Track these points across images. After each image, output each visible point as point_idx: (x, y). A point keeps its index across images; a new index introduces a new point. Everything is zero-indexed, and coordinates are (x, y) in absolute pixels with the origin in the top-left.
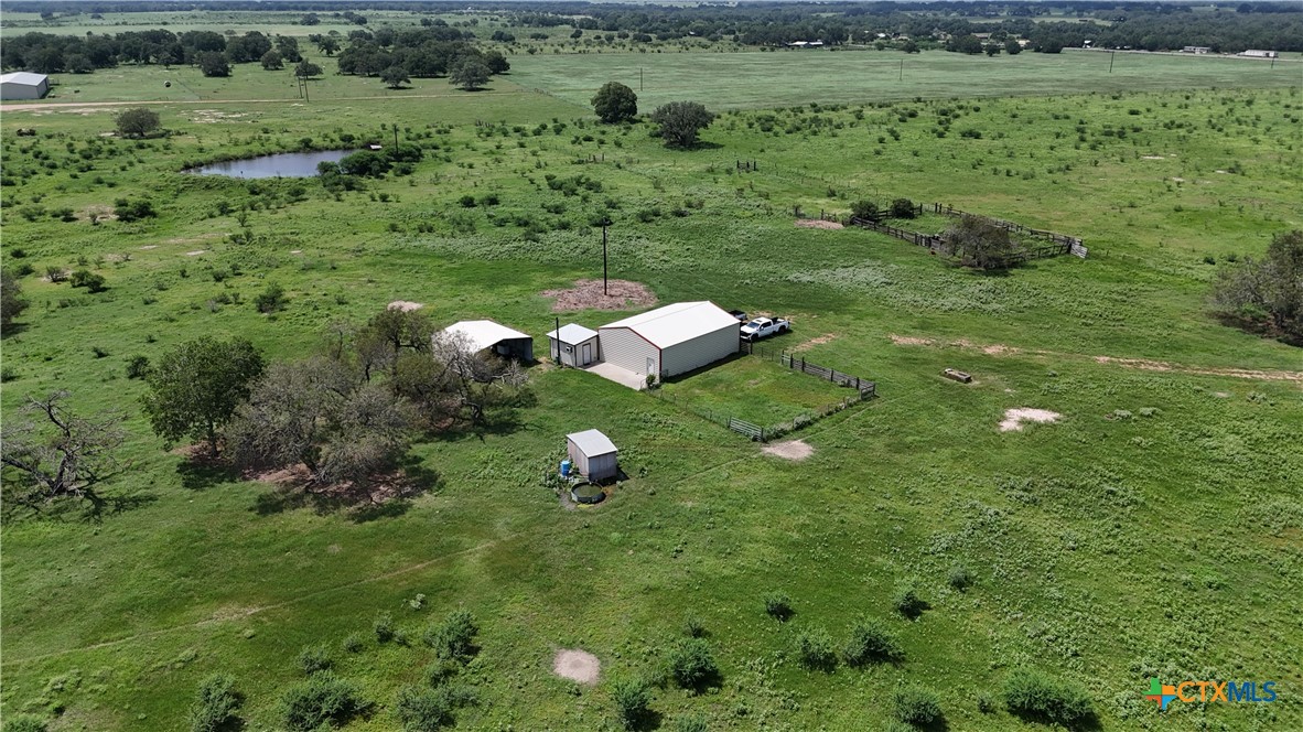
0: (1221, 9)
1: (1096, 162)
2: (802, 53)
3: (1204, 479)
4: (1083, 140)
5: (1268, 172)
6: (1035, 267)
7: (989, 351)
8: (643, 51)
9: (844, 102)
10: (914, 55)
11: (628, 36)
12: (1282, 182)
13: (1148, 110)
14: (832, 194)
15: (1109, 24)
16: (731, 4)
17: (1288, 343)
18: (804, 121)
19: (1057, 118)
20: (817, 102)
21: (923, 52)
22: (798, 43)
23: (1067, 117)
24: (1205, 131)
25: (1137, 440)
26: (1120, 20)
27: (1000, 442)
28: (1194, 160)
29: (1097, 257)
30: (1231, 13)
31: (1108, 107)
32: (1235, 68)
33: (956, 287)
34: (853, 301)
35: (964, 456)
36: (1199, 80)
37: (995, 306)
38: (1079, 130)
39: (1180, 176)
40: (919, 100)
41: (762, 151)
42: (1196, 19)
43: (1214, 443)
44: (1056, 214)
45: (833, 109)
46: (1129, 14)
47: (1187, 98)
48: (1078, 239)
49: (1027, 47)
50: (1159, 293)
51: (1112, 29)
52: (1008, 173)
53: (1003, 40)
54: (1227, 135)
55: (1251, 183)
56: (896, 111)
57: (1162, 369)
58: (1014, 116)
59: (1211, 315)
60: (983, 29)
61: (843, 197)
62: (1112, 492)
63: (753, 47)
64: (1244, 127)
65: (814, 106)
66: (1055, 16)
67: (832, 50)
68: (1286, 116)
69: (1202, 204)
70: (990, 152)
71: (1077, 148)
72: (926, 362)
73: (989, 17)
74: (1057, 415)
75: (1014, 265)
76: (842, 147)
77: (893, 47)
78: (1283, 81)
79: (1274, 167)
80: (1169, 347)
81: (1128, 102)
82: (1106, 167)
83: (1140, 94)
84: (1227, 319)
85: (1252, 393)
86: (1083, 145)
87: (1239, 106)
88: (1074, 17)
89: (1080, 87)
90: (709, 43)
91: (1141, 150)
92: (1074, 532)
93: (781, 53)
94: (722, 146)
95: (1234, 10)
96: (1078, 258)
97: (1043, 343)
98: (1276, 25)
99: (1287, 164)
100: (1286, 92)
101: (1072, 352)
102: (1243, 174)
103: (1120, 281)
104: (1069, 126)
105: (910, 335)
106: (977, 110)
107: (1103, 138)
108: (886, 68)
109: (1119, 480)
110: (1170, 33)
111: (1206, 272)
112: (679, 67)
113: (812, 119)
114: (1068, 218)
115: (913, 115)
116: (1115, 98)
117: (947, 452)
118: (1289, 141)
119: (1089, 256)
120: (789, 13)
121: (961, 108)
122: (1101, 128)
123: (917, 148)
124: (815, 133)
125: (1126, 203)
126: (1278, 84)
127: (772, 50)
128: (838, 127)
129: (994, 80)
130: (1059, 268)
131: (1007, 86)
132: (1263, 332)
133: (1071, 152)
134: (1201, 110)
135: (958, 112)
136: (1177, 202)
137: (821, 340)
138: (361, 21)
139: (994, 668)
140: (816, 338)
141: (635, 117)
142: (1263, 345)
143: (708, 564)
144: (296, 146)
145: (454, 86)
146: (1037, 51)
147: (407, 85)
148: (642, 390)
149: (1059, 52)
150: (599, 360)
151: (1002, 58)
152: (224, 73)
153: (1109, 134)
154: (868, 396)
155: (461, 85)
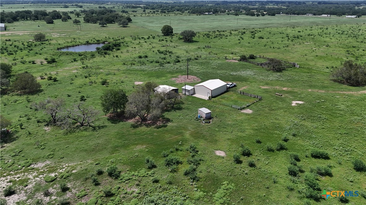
0: (314, 3)
1: (294, 45)
2: (208, 16)
3: (339, 114)
4: (289, 39)
5: (336, 47)
6: (288, 70)
7: (284, 89)
8: (165, 16)
9: (225, 30)
10: (237, 16)
11: (159, 11)
12: (339, 49)
13: (303, 31)
14: (232, 54)
15: (285, 8)
16: (182, 2)
17: (349, 85)
18: (217, 35)
19: (281, 33)
20: (218, 29)
21: (240, 15)
22: (206, 13)
23: (283, 33)
24: (318, 36)
25: (323, 106)
26: (288, 6)
27: (293, 108)
28: (317, 44)
29: (301, 67)
30: (316, 4)
31: (292, 30)
32: (320, 20)
33: (271, 75)
34: (248, 79)
35: (286, 111)
36: (313, 23)
37: (281, 79)
38: (287, 36)
39: (315, 48)
40: (244, 29)
41: (210, 43)
42: (307, 6)
43: (339, 107)
44: (288, 57)
45: (223, 32)
46: (290, 5)
47: (311, 28)
48: (296, 63)
49: (266, 14)
50: (318, 75)
51: (286, 9)
52: (274, 48)
53: (260, 12)
54: (323, 37)
55: (332, 49)
56: (239, 32)
57: (323, 92)
58: (270, 33)
59: (331, 80)
60: (253, 9)
61: (235, 54)
62: (320, 117)
63: (194, 14)
64: (327, 35)
65: (218, 31)
66: (270, 6)
67: (216, 15)
68: (337, 32)
69: (322, 54)
70: (267, 42)
71: (288, 41)
72: (270, 92)
73: (253, 5)
74: (303, 102)
75: (283, 70)
76: (230, 41)
77: (231, 14)
78: (333, 23)
79: (337, 45)
80: (323, 87)
81: (298, 29)
82: (296, 46)
83: (299, 27)
84: (335, 81)
85: (344, 96)
87: (325, 30)
89: (283, 25)
90: (182, 13)
91: (304, 41)
92: (315, 125)
93: (202, 16)
94: (199, 42)
95: (317, 3)
96: (297, 68)
97: (295, 87)
98: (328, 7)
99: (340, 44)
100: (335, 26)
101: (302, 89)
102: (330, 47)
103: (308, 73)
104: (284, 36)
105: (265, 86)
106: (260, 31)
107: (294, 38)
108: (232, 20)
109: (321, 115)
110: (302, 10)
111: (327, 70)
112: (177, 20)
113: (219, 34)
114: (291, 58)
115: (244, 33)
116: (293, 28)
117: (282, 110)
118: (339, 39)
119: (299, 67)
120: (200, 4)
121: (256, 31)
122: (292, 36)
123: (249, 41)
124: (221, 38)
125: (304, 55)
126: (332, 24)
127: (200, 15)
128: (227, 36)
129: (261, 23)
130: (293, 70)
131: (265, 25)
132: (343, 83)
133: (287, 42)
134: (315, 31)
135: (255, 32)
136: (316, 54)
137: (245, 88)
138: (81, 7)
139: (306, 150)
140: (243, 87)
141: (173, 34)
142: (344, 86)
143: (239, 134)
144: (85, 43)
145: (119, 26)
146: (269, 15)
147: (106, 26)
148: (208, 100)
149: (274, 15)
150: (194, 93)
151: (261, 17)
152: (52, 23)
153: (295, 37)
154: (260, 99)
155: (121, 26)
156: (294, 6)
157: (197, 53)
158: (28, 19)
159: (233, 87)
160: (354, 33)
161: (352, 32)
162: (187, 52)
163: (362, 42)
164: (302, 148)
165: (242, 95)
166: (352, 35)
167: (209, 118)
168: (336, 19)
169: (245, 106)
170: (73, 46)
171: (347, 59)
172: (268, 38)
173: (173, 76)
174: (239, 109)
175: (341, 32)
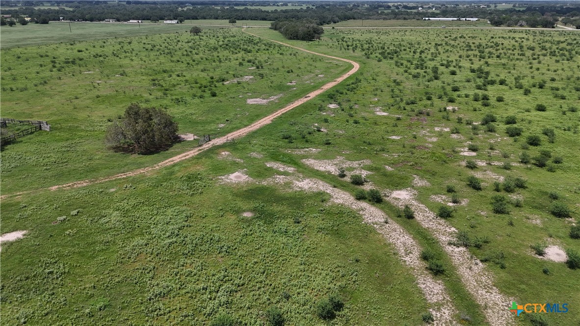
1: (60, 78)
4: (54, 67)
5: (136, 73)
13: (87, 50)
24: (112, 57)
28: (106, 72)
30: (123, 4)
31: (68, 49)
32: (125, 28)
38: (53, 62)
39: (100, 80)
42: (109, 7)
46: (81, 5)
47: (104, 44)
49: (31, 21)
51: (73, 12)
53: (17, 18)
54: (120, 58)
55: (130, 79)
60: (8, 13)
64: (127, 54)
68: (144, 48)
69: (109, 93)
71: (51, 71)
73: (12, 6)
78: (144, 33)
79: (139, 71)
81: (78, 46)
82: (65, 80)
87: (126, 45)
88: (55, 6)
91: (82, 69)
99: (144, 69)
100: (144, 37)
102: (126, 76)
104: (48, 60)
116: (72, 45)
122: (64, 60)
125: (74, 97)
126: (141, 34)
133: (48, 74)
134: (109, 49)
136: (97, 94)
146: (37, 23)
149: (47, 23)
156: (87, 6)
160: (169, 47)
161: (167, 45)
163: (178, 61)
175: (150, 47)
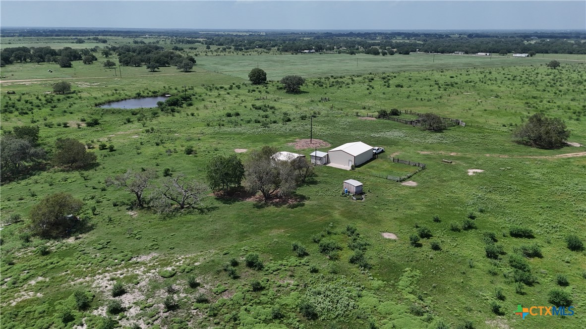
0: (461, 36)
1: (449, 95)
2: (310, 55)
3: (534, 184)
4: (440, 87)
5: (508, 97)
6: (450, 129)
7: (452, 154)
8: (243, 55)
9: (342, 75)
10: (353, 55)
11: (231, 48)
12: (515, 100)
13: (456, 76)
14: (364, 108)
15: (421, 43)
17: (540, 148)
18: (333, 82)
19: (426, 79)
21: (357, 54)
22: (305, 51)
24: (479, 84)
25: (510, 175)
26: (424, 41)
27: (471, 178)
28: (482, 94)
29: (468, 126)
31: (441, 75)
32: (477, 60)
33: (429, 136)
34: (398, 142)
35: (463, 182)
36: (469, 64)
37: (445, 141)
38: (436, 84)
39: (480, 99)
40: (371, 74)
41: (326, 94)
42: (454, 40)
43: (532, 175)
44: (446, 113)
45: (341, 78)
46: (428, 39)
47: (467, 72)
48: (460, 120)
50: (494, 136)
51: (423, 45)
52: (421, 99)
53: (386, 49)
54: (488, 85)
55: (504, 101)
56: (365, 78)
57: (506, 157)
58: (410, 79)
59: (513, 142)
60: (374, 44)
61: (369, 109)
62: (510, 188)
63: (287, 53)
64: (493, 82)
65: (332, 76)
66: (398, 40)
67: (320, 54)
68: (505, 77)
69: (493, 108)
70: (410, 92)
71: (439, 90)
72: (434, 158)
73: (374, 40)
74: (483, 170)
75: (444, 129)
76: (355, 92)
77: (344, 52)
78: (497, 65)
79: (510, 95)
80: (505, 151)
81: (449, 74)
82: (453, 97)
83: (450, 70)
84: (519, 143)
85: (536, 162)
86: (441, 89)
87: (487, 74)
88: (406, 40)
89: (427, 68)
91: (462, 91)
92: (506, 199)
93: (300, 55)
94: (309, 92)
95: (466, 36)
96: (463, 126)
97: (467, 151)
98: (485, 42)
99: (514, 94)
100: (500, 69)
102: (501, 98)
103: (480, 133)
104: (433, 83)
105: (424, 151)
106: (395, 77)
107: (447, 87)
108: (347, 61)
109: (511, 185)
110: (446, 46)
111: (505, 129)
112: (265, 61)
113: (337, 82)
114: (451, 114)
115: (373, 79)
116: (442, 72)
117: (457, 181)
118: (511, 87)
119: (465, 126)
120: (291, 38)
121: (389, 76)
122: (443, 83)
123: (383, 91)
124: (341, 87)
125: (468, 109)
127: (296, 54)
128: (348, 84)
129: (393, 65)
130: (457, 129)
131: (399, 67)
132: (531, 145)
133: (438, 92)
134: (475, 76)
135: (389, 78)
136: (484, 108)
137: (396, 154)
138: (105, 42)
139: (502, 228)
140: (394, 153)
141: (266, 82)
142: (533, 149)
143: (408, 212)
144: (135, 95)
145: (179, 70)
146: (400, 53)
147: (158, 70)
148: (350, 170)
149: (408, 54)
150: (328, 162)
151: (389, 57)
152: (70, 66)
153: (448, 85)
154: (424, 168)
155: (182, 70)
156: (434, 40)
157: (311, 108)
158: (28, 60)
159: (380, 153)
160: (530, 78)
161: (527, 76)
162: (297, 107)
163: (544, 90)
164: (496, 226)
165: (396, 162)
166: (529, 82)
167: (360, 192)
168: (500, 59)
169: (406, 177)
170: (118, 101)
171: (529, 113)
172: (410, 86)
173: (288, 140)
174: (397, 181)
175: (512, 78)
